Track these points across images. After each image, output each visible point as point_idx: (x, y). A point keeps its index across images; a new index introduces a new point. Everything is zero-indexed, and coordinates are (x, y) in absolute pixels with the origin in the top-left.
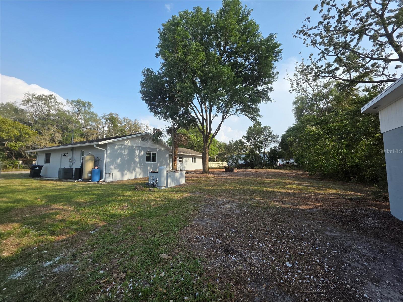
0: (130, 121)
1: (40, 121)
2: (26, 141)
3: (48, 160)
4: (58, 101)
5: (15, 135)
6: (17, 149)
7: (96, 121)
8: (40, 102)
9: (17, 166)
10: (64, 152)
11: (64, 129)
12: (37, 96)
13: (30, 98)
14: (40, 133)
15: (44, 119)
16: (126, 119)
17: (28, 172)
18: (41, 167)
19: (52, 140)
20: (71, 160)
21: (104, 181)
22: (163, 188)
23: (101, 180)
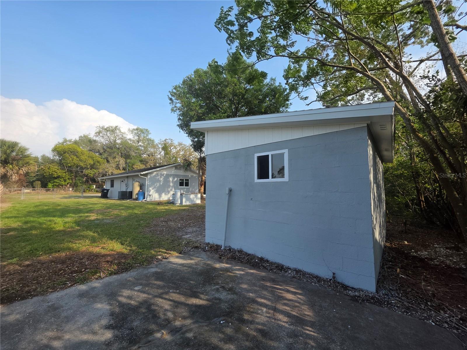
0: (185, 145)
1: (108, 150)
2: (98, 169)
3: (112, 186)
4: (122, 132)
5: (90, 163)
6: (92, 176)
7: (154, 146)
8: (108, 133)
9: (92, 190)
10: (122, 179)
11: (127, 156)
12: (105, 127)
13: (101, 130)
14: (108, 161)
15: (111, 148)
16: (180, 144)
17: (100, 195)
18: (108, 190)
19: (118, 167)
20: (127, 185)
21: (146, 201)
22: (177, 205)
23: (144, 200)
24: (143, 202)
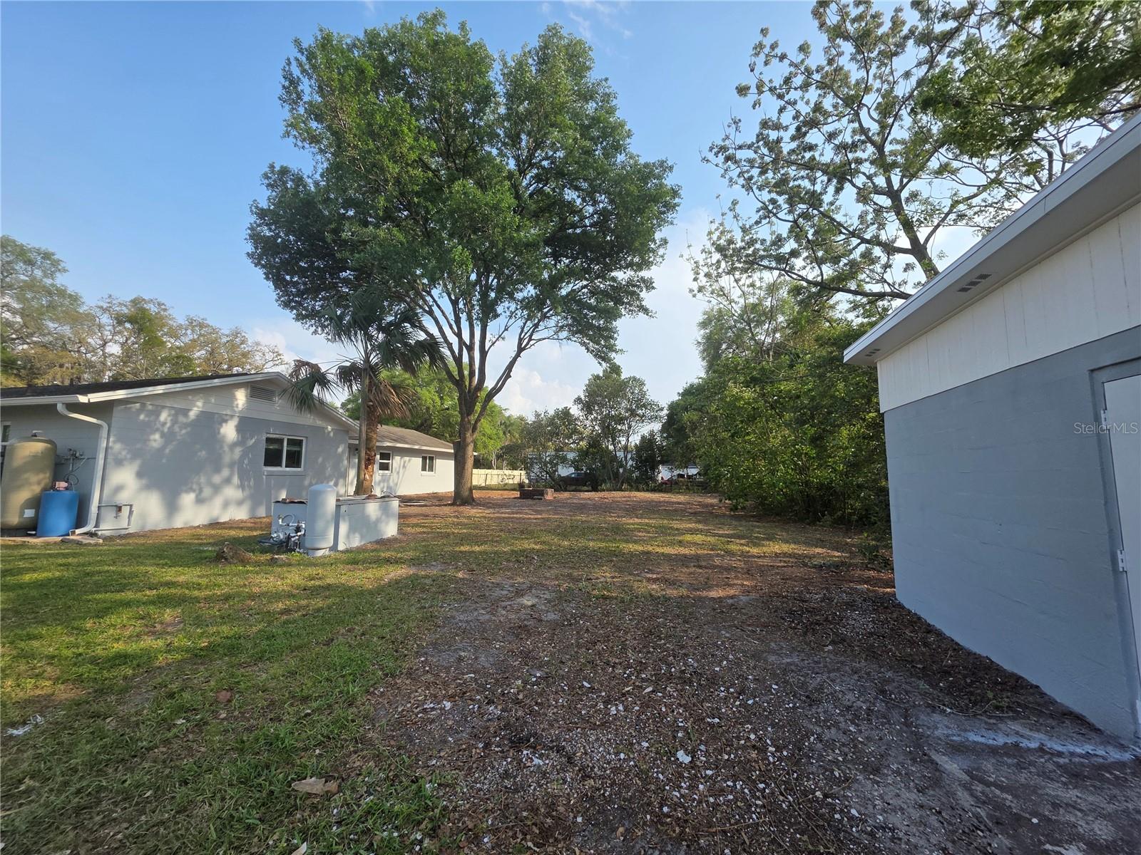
16: (197, 324)
21: (92, 535)
22: (320, 553)
23: (78, 531)
24: (79, 543)
